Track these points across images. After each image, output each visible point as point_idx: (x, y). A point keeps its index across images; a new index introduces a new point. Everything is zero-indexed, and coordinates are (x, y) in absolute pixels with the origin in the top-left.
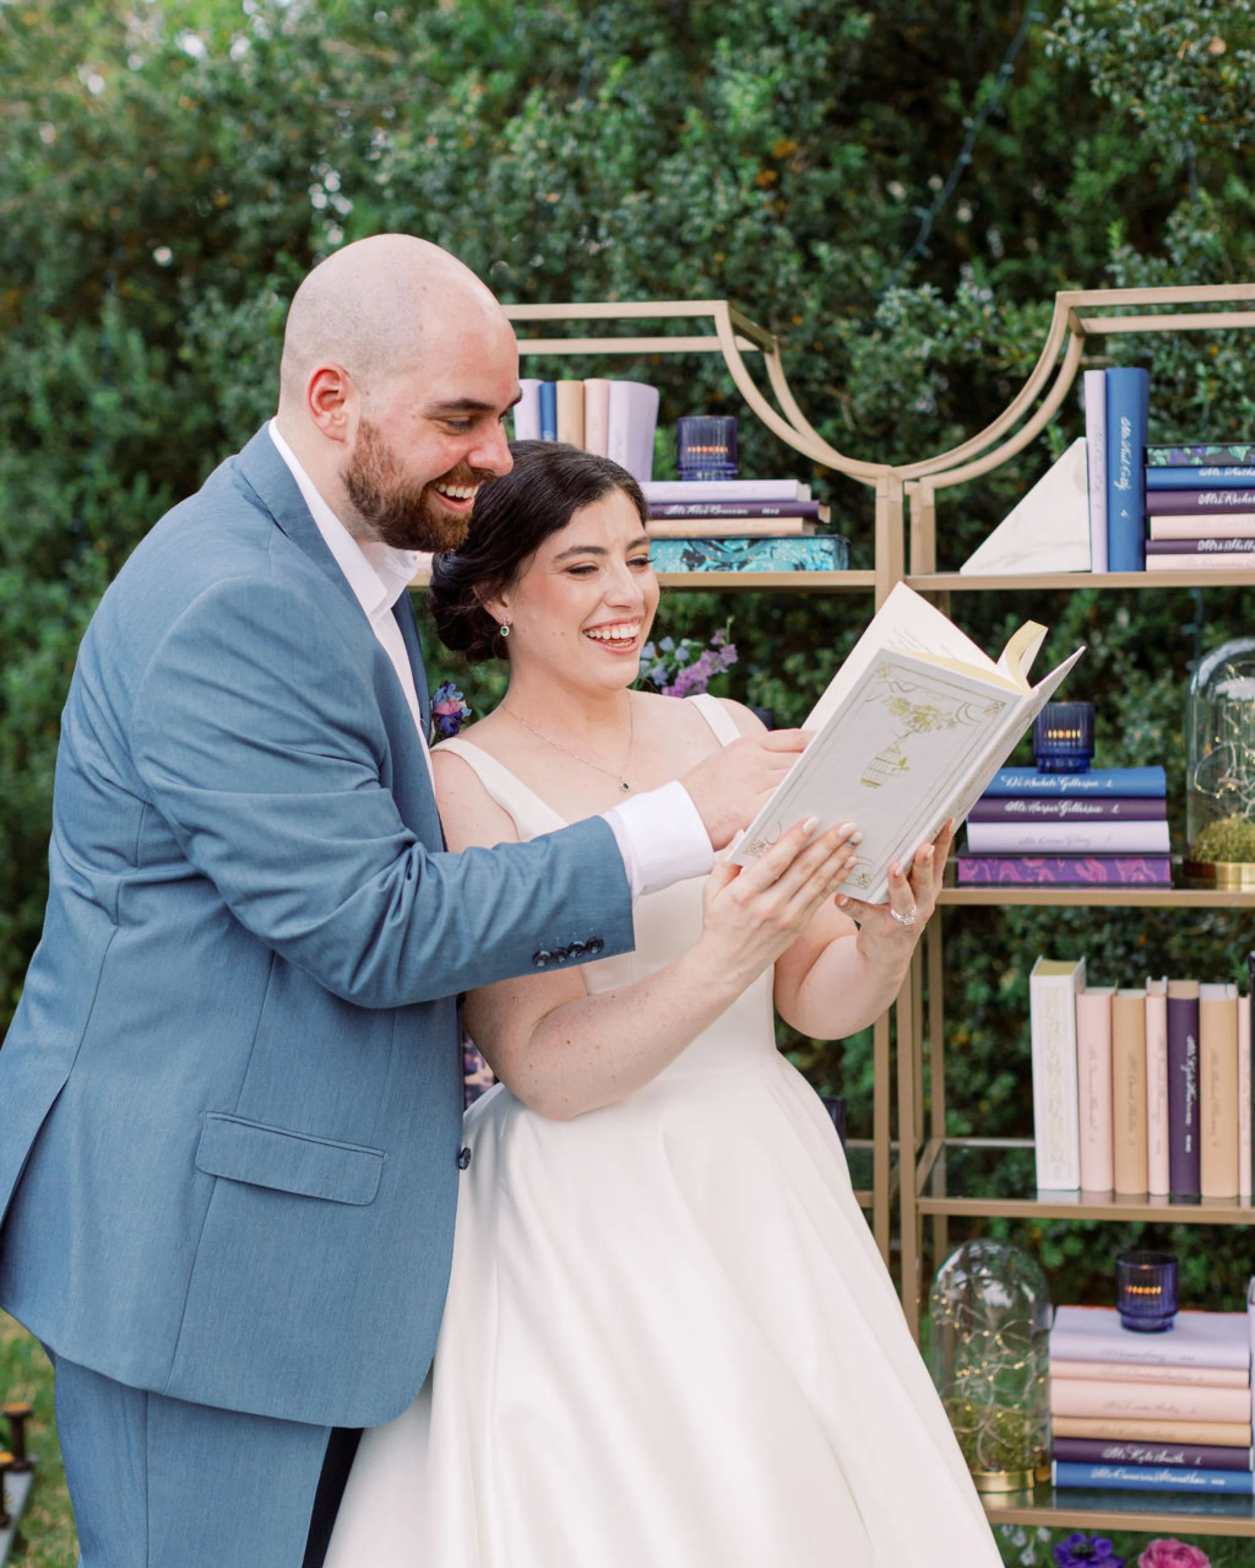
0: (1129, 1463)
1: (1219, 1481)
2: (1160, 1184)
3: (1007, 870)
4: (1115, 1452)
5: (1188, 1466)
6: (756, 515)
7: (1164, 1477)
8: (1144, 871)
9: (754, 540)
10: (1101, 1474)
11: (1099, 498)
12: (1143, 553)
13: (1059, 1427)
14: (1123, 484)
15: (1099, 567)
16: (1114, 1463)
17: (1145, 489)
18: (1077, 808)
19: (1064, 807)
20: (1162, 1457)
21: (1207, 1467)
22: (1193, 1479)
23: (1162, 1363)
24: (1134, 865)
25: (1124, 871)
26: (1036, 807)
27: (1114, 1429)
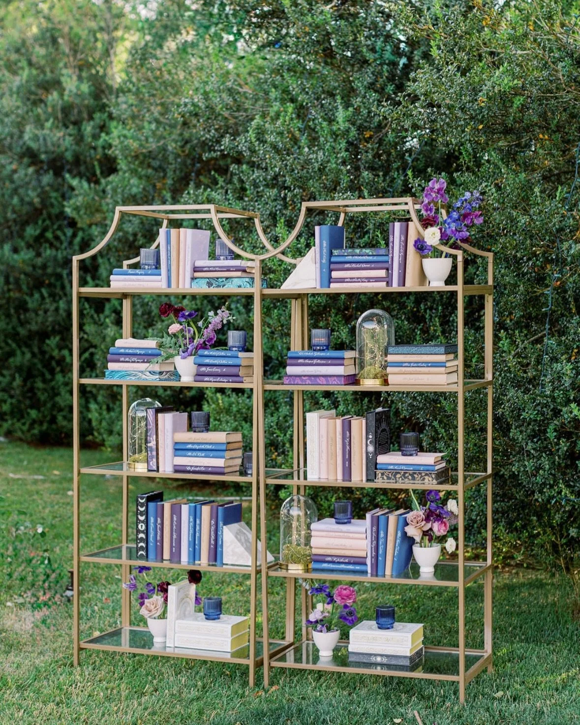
0: (333, 562)
1: (358, 568)
2: (340, 477)
3: (298, 380)
4: (329, 559)
5: (349, 563)
6: (228, 271)
7: (343, 566)
8: (336, 381)
9: (227, 278)
10: (325, 565)
11: (318, 265)
12: (330, 282)
13: (314, 551)
14: (324, 261)
15: (318, 287)
16: (329, 562)
17: (331, 263)
18: (319, 361)
19: (315, 361)
20: (342, 560)
21: (355, 563)
22: (351, 567)
23: (341, 532)
24: (333, 379)
25: (330, 380)
26: (307, 361)
27: (329, 552)
